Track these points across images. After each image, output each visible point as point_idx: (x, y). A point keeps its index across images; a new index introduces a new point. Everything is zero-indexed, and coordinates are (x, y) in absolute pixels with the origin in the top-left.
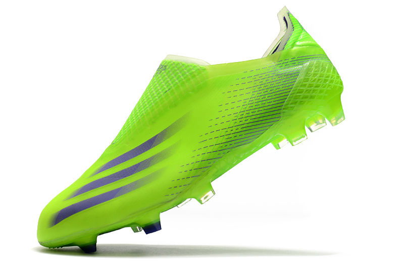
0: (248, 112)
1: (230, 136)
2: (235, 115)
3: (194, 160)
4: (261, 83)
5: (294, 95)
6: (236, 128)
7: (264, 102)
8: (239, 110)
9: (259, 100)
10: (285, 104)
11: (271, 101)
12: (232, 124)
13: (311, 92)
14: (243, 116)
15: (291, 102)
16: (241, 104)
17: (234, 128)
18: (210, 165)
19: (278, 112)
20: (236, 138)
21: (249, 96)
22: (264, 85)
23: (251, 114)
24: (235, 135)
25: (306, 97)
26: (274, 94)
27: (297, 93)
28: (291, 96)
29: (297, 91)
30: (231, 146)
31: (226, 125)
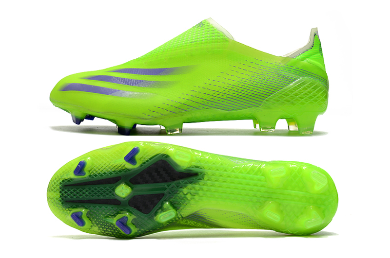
0: (238, 88)
1: (215, 98)
2: (228, 85)
3: (179, 100)
4: (261, 73)
5: (280, 95)
6: (223, 94)
7: (255, 88)
8: (232, 83)
9: (252, 84)
10: (269, 97)
11: (260, 89)
12: (221, 90)
13: (294, 99)
14: (233, 89)
15: (274, 98)
16: (238, 80)
17: (221, 94)
18: (188, 110)
19: (261, 100)
20: (218, 102)
21: (248, 77)
22: (263, 76)
23: (240, 91)
24: (219, 99)
25: (288, 101)
26: (266, 86)
27: (284, 94)
28: (278, 94)
29: (284, 93)
30: (211, 105)
31: (217, 89)
